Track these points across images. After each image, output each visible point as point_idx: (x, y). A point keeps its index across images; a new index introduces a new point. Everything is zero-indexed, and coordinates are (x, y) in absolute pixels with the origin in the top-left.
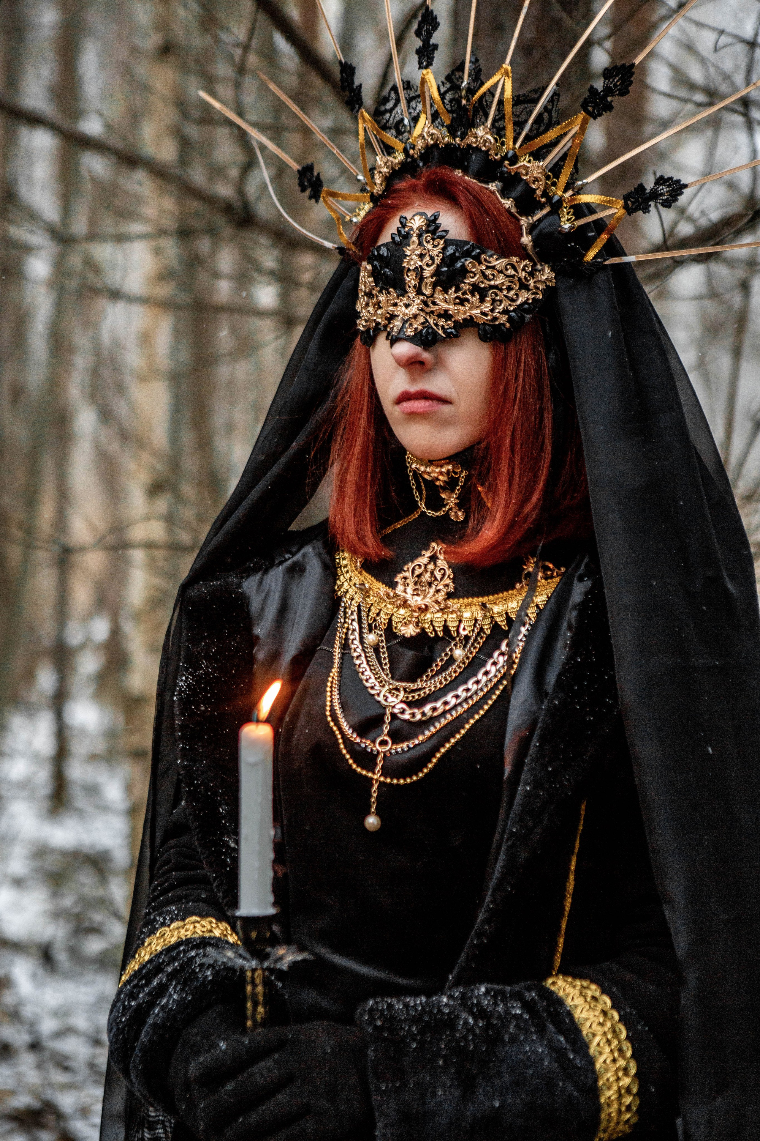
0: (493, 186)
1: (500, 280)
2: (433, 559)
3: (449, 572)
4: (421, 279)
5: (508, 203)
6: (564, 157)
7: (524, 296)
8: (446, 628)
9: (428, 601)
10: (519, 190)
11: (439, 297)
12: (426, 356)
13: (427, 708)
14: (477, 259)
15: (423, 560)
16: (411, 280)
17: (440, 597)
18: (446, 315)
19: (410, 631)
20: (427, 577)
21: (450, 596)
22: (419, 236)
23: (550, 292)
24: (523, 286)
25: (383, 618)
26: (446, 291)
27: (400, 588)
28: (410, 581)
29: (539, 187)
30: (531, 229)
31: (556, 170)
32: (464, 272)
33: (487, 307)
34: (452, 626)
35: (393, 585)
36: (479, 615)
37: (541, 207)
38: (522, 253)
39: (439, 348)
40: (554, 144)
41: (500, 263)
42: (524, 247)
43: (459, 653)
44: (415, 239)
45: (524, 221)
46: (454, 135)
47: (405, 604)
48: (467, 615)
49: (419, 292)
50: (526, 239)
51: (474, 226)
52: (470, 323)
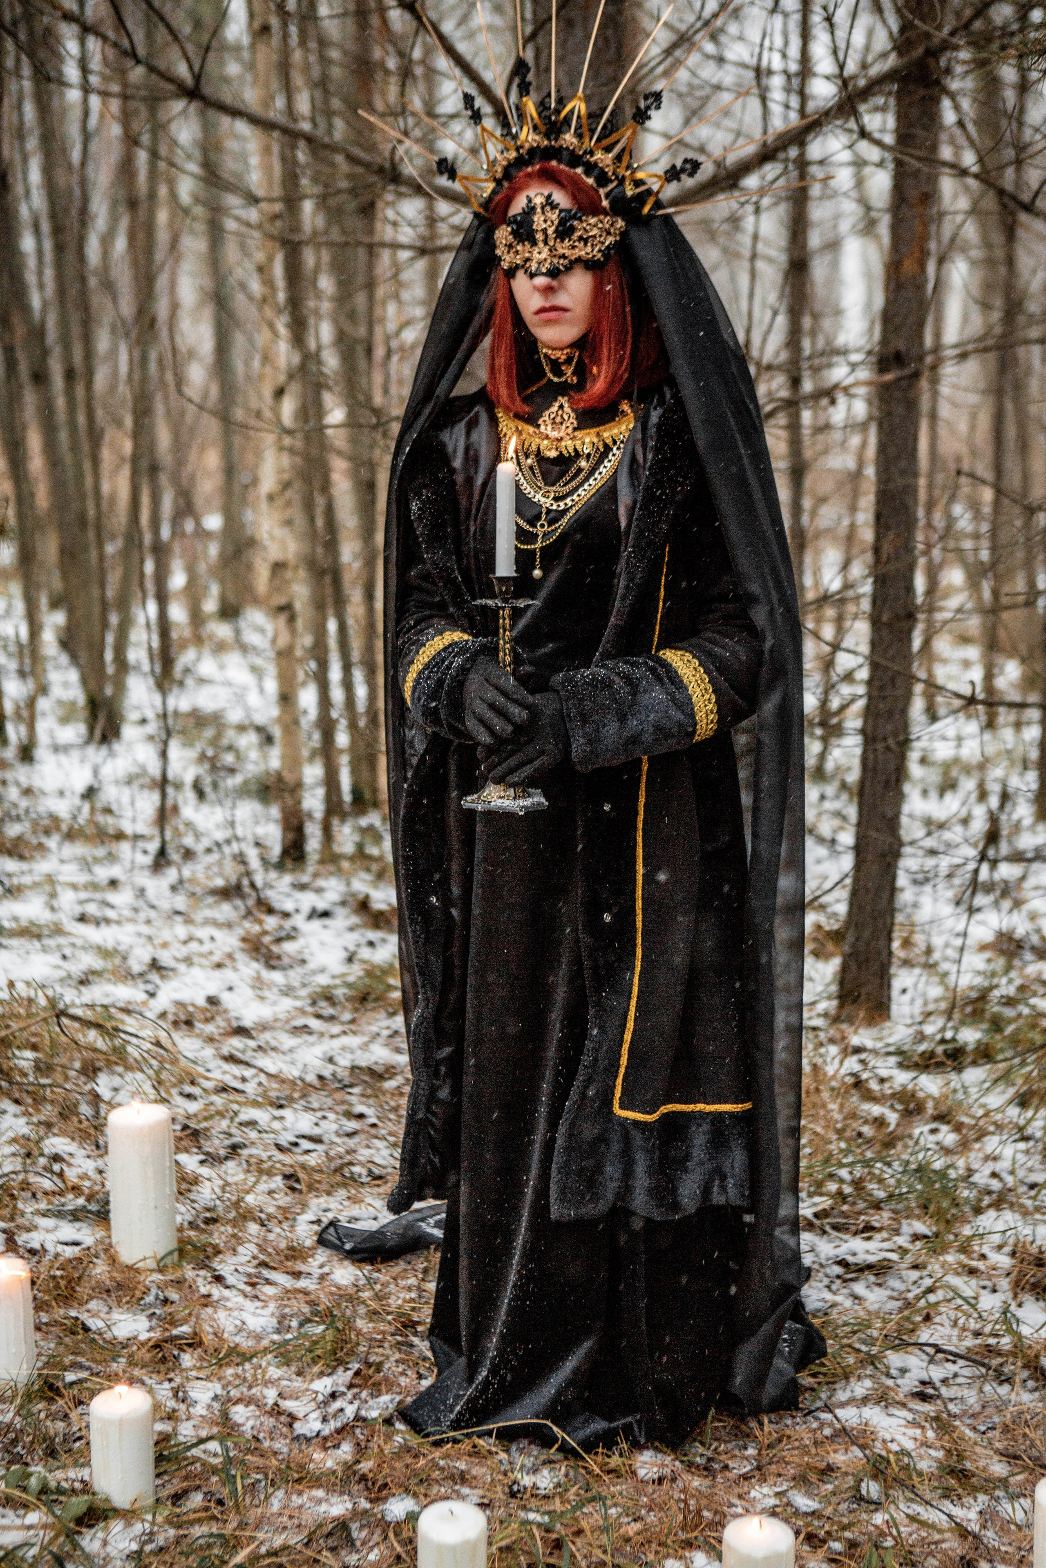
0: (579, 170)
1: (595, 232)
2: (561, 407)
3: (572, 415)
4: (546, 236)
5: (590, 181)
6: (623, 150)
7: (610, 240)
8: (576, 450)
9: (562, 434)
10: (596, 172)
11: (558, 245)
12: (554, 283)
13: (568, 501)
14: (580, 219)
15: (554, 408)
16: (539, 236)
17: (570, 430)
18: (563, 256)
19: (553, 454)
20: (558, 419)
21: (575, 429)
22: (543, 208)
23: (624, 234)
24: (609, 233)
25: (534, 447)
26: (562, 241)
27: (542, 428)
28: (549, 422)
29: (609, 171)
30: (607, 196)
31: (619, 158)
32: (573, 229)
33: (589, 249)
34: (579, 448)
35: (538, 426)
36: (595, 440)
37: (611, 181)
38: (605, 212)
39: (562, 277)
40: (617, 142)
41: (593, 221)
42: (604, 209)
43: (583, 464)
44: (539, 210)
45: (602, 192)
46: (549, 139)
47: (547, 437)
48: (587, 440)
49: (546, 243)
50: (605, 203)
51: (574, 198)
52: (579, 260)
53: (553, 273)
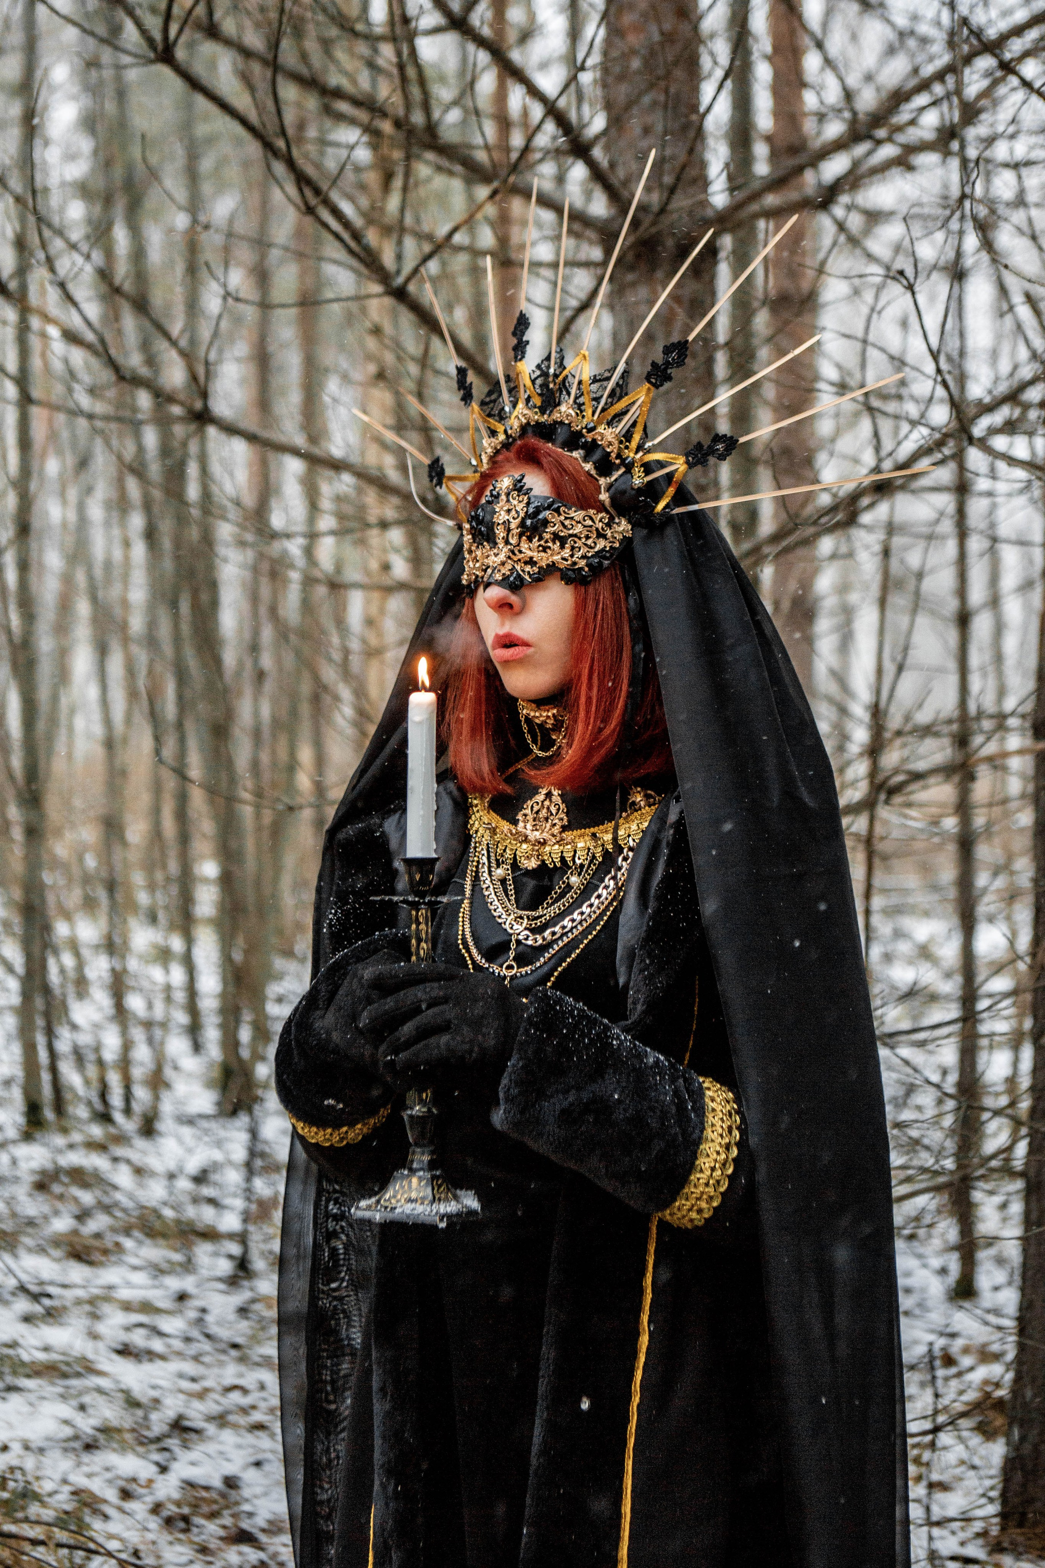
0: (575, 454)
1: (578, 529)
2: (549, 795)
3: (563, 806)
4: (509, 530)
5: (588, 467)
6: (634, 424)
7: (601, 544)
8: (563, 859)
9: (545, 835)
10: (597, 455)
11: (524, 546)
12: (514, 599)
13: (547, 933)
14: (557, 510)
15: (540, 798)
16: (500, 533)
17: (556, 830)
18: (531, 562)
19: (532, 864)
20: (544, 813)
21: (564, 829)
22: (508, 494)
23: (627, 542)
24: (601, 535)
25: (508, 854)
26: (530, 540)
27: (521, 824)
28: (530, 817)
29: (614, 451)
30: (609, 488)
31: (627, 435)
32: (546, 522)
33: (566, 553)
34: (568, 856)
35: (515, 822)
36: (591, 844)
37: (618, 468)
38: (601, 507)
39: (525, 592)
40: (625, 412)
41: (579, 515)
42: (602, 504)
43: (574, 880)
44: (503, 497)
45: (603, 481)
46: (543, 414)
47: (526, 840)
48: (581, 845)
49: (507, 542)
50: (604, 497)
51: (556, 486)
52: (552, 568)
53: (515, 584)
